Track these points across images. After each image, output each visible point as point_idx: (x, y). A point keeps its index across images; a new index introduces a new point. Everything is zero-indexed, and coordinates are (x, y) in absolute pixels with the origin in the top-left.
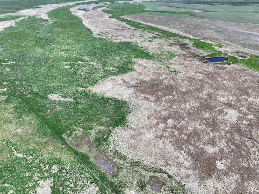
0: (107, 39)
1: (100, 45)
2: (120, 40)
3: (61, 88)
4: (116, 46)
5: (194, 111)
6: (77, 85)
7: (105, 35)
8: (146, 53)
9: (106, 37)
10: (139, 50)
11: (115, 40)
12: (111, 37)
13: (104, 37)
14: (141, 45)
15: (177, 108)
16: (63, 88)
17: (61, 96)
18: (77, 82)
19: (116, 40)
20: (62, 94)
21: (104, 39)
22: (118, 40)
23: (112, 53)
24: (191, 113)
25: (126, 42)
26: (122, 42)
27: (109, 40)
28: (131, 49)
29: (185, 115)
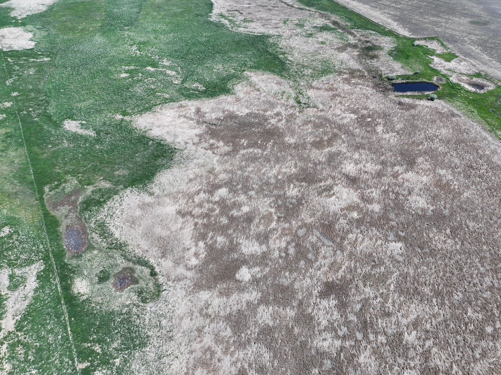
2: (251, 30)
7: (230, 18)
10: (271, 54)
11: (242, 28)
13: (226, 22)
14: (283, 44)
17: (82, 124)
20: (84, 122)
21: (223, 25)
22: (248, 30)
25: (261, 34)
26: (252, 34)
27: (232, 27)
28: (258, 50)
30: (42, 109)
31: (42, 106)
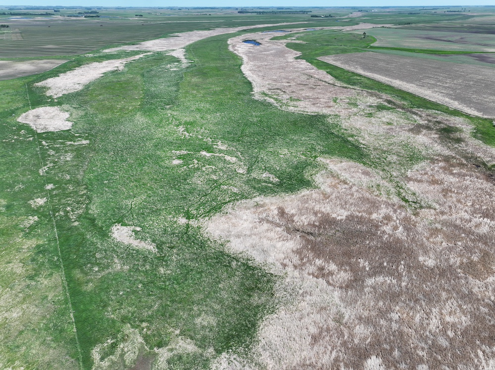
0: (276, 105)
1: (259, 117)
2: (302, 109)
3: (143, 214)
4: (291, 122)
5: (451, 344)
6: (177, 211)
7: (275, 96)
8: (353, 145)
9: (276, 99)
10: (337, 136)
11: (292, 108)
12: (285, 102)
13: (272, 101)
14: (345, 124)
15: (401, 321)
16: (149, 213)
17: (136, 232)
18: (182, 203)
19: (296, 109)
20: (138, 229)
21: (270, 105)
22: (299, 109)
23: (278, 138)
24: (441, 350)
25: (316, 114)
26: (306, 113)
27: (281, 106)
28: (321, 131)
29: (420, 353)
30: (82, 208)
31: (81, 204)
